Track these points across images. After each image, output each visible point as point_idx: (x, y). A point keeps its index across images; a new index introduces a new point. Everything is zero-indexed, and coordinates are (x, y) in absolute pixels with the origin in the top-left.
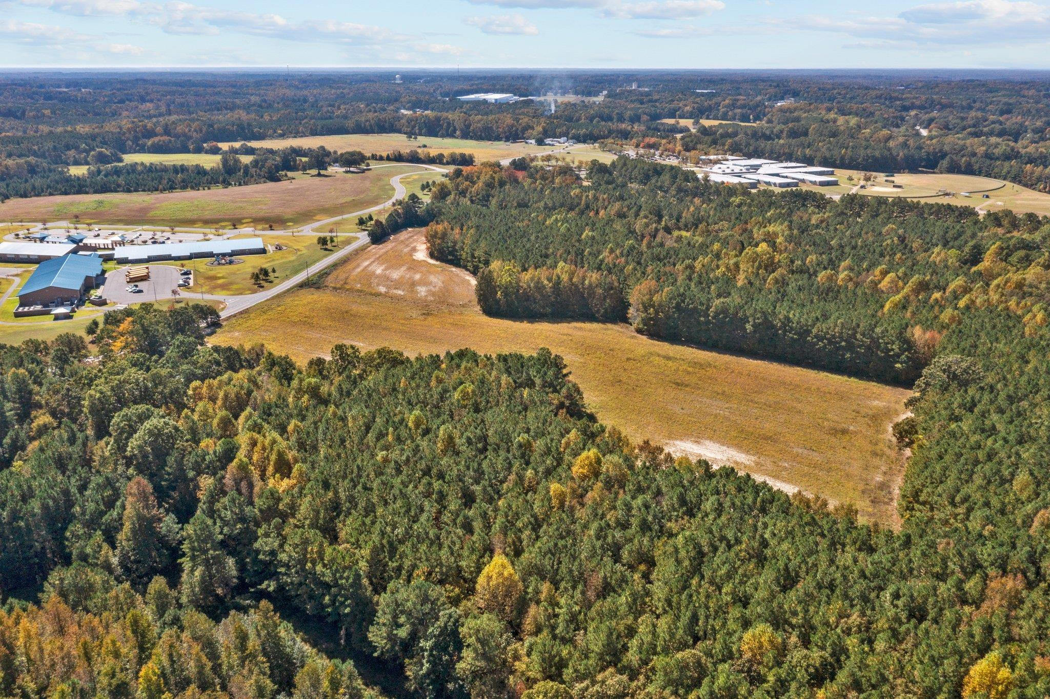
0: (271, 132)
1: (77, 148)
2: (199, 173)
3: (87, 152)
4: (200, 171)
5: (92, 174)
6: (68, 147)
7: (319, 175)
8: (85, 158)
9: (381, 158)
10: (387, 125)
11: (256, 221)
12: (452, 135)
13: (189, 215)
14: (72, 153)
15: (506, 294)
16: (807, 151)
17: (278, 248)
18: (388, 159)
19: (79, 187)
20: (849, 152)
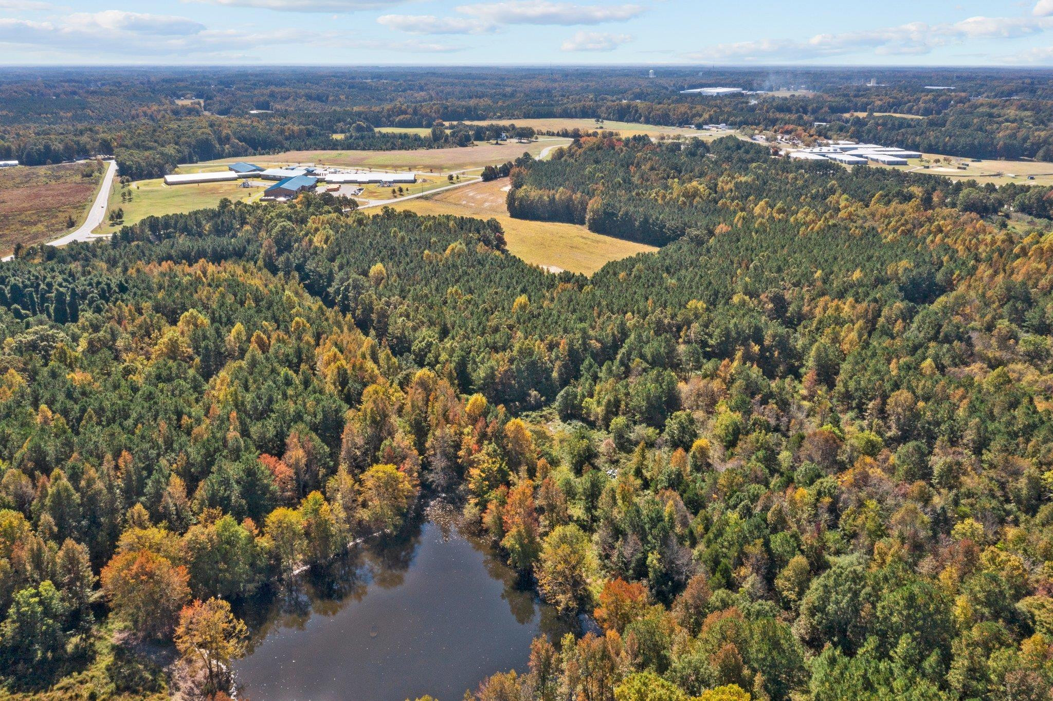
0: (492, 114)
1: (344, 121)
2: (416, 140)
3: (351, 124)
4: (417, 138)
5: (346, 138)
6: (339, 121)
7: (497, 143)
8: (349, 128)
9: (553, 134)
10: (590, 111)
11: (425, 167)
12: (636, 120)
13: (386, 163)
14: (341, 124)
15: (521, 204)
16: (918, 139)
17: (424, 181)
18: (558, 135)
19: (334, 146)
20: (952, 140)
